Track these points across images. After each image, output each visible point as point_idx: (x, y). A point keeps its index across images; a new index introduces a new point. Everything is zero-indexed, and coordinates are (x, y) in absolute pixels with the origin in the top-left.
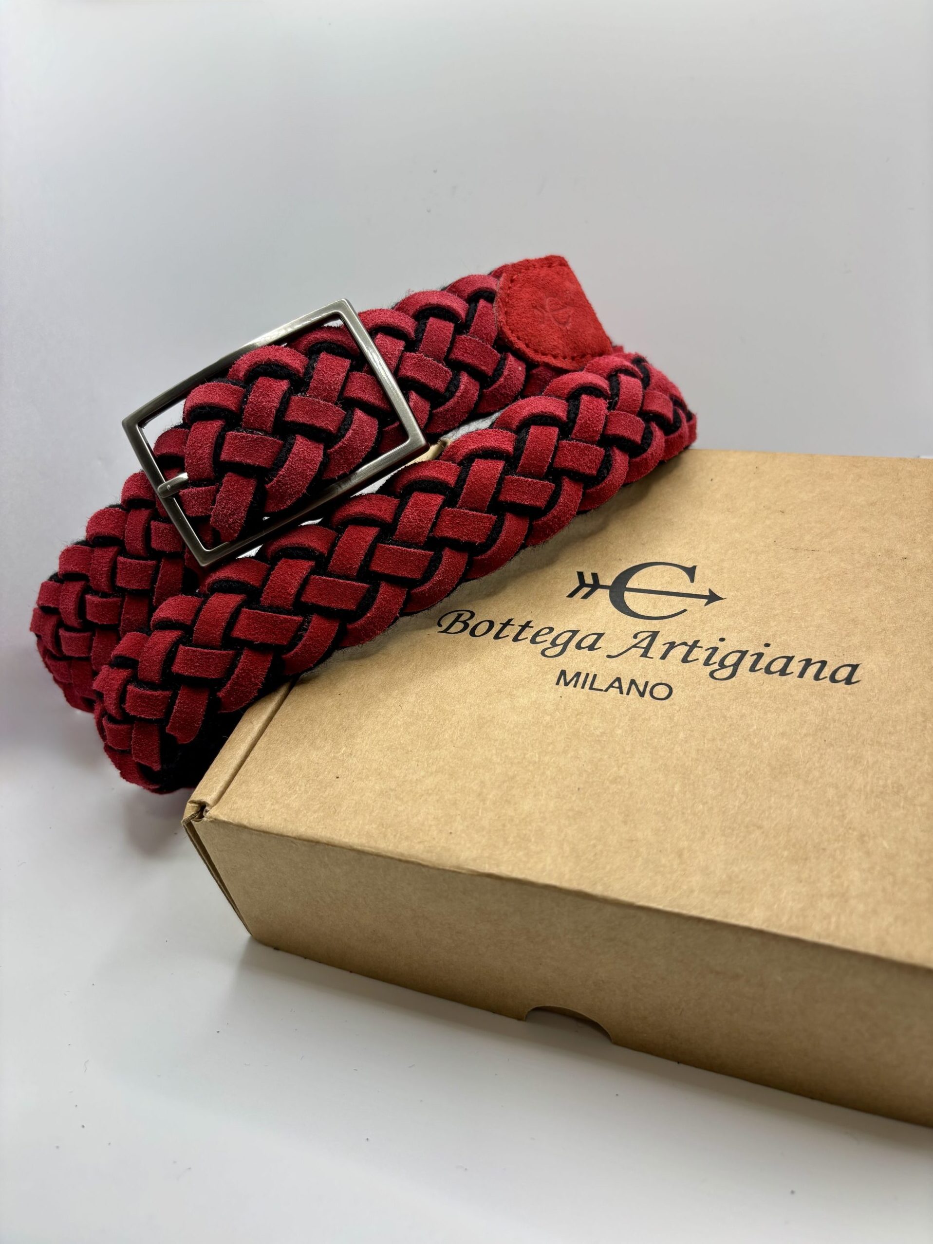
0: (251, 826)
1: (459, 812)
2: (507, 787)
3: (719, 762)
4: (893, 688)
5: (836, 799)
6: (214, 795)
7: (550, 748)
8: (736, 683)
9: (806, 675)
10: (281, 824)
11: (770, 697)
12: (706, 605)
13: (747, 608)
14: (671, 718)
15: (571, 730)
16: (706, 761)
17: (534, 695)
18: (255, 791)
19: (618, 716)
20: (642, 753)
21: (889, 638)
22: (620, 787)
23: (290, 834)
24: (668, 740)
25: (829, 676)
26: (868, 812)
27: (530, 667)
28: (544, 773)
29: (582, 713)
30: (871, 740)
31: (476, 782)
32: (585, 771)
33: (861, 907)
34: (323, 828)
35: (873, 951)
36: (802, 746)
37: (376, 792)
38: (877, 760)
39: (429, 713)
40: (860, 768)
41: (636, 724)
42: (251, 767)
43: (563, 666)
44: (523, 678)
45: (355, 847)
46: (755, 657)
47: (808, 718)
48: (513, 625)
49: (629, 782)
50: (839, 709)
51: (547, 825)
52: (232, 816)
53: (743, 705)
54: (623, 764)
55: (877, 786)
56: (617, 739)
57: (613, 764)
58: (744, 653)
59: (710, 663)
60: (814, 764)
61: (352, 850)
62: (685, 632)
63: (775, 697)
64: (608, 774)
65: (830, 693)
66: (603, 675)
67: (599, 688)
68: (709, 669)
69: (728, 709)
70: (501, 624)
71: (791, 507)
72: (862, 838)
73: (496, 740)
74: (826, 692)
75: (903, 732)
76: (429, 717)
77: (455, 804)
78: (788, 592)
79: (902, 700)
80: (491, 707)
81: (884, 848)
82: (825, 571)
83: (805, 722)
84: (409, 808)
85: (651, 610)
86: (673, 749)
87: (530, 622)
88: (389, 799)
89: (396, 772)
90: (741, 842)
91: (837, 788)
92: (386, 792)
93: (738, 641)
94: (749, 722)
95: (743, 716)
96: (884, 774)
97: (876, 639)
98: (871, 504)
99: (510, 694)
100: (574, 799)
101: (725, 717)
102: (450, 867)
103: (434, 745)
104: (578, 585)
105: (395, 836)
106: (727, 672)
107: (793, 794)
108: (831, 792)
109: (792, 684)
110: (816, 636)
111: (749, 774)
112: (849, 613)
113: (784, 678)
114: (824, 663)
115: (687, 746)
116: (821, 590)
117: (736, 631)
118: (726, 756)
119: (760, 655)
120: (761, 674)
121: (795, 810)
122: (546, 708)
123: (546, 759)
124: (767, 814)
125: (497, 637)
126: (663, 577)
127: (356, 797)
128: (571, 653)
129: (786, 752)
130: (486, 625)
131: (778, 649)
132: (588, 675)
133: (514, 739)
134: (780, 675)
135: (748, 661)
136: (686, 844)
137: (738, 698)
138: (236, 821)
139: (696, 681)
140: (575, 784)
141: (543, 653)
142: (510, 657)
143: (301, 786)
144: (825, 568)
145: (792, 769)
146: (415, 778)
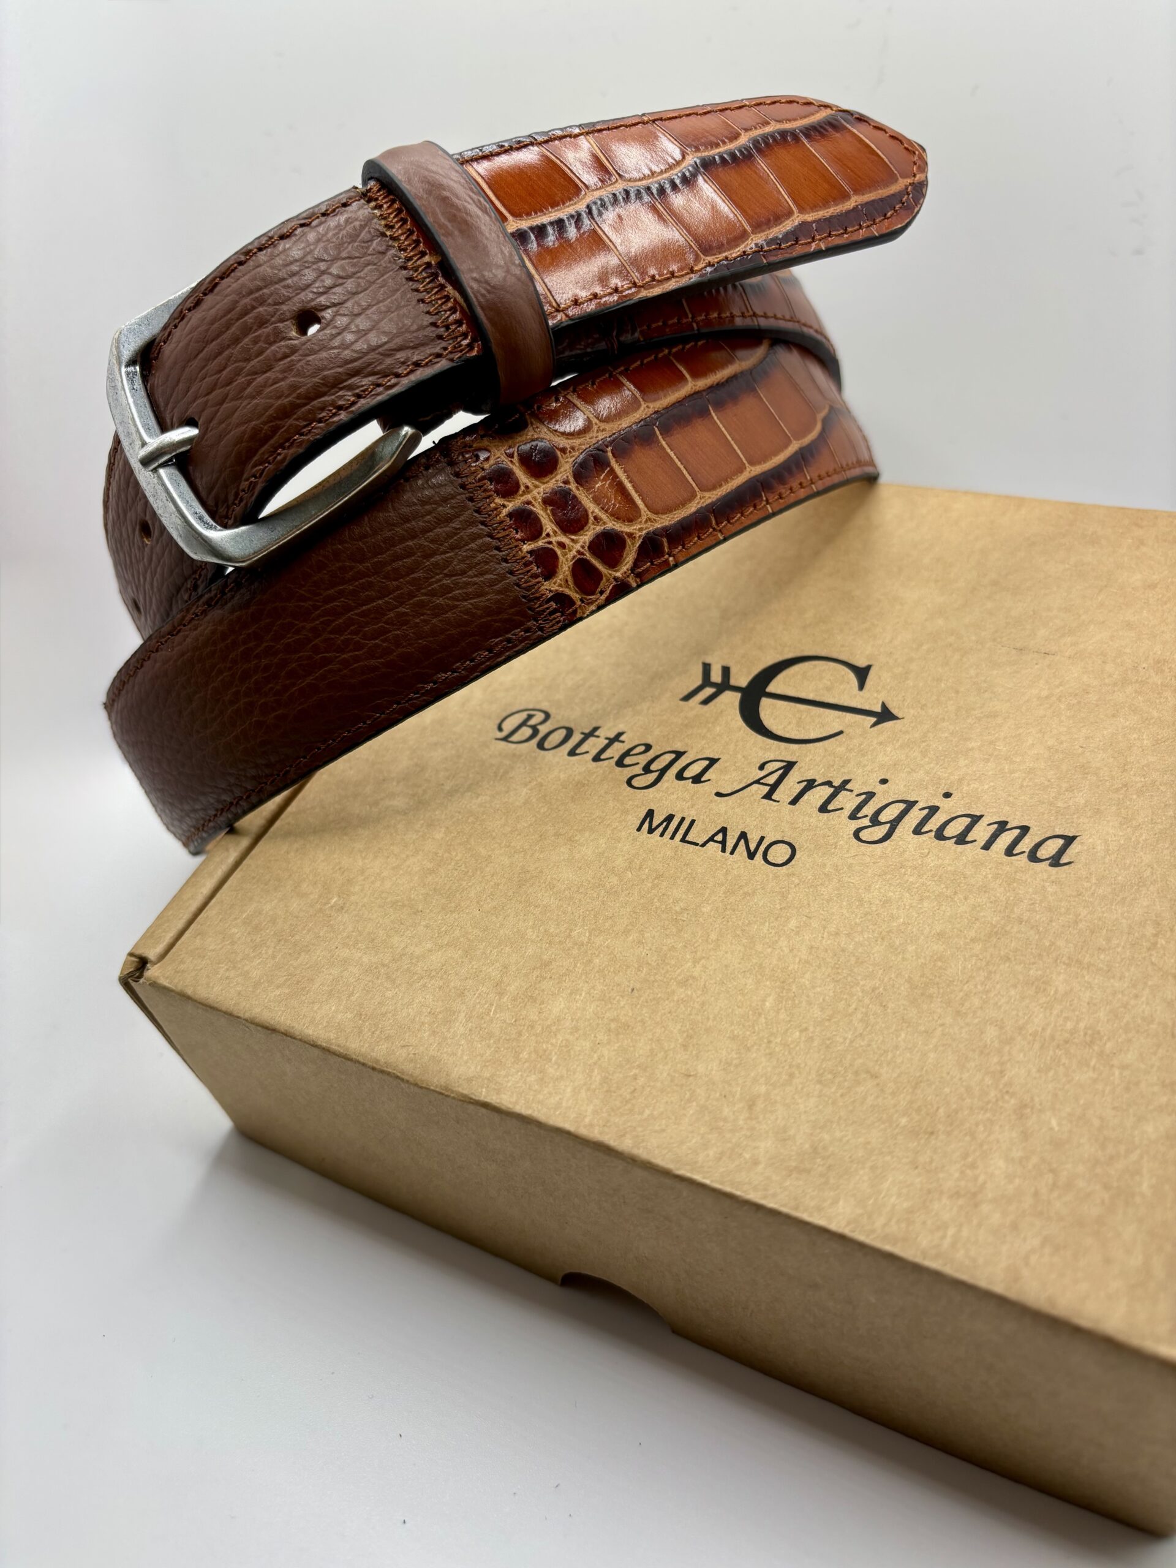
0: (196, 997)
1: (464, 1007)
2: (537, 977)
3: (838, 968)
4: (1120, 878)
5: (996, 1044)
6: (160, 948)
7: (607, 924)
8: (889, 849)
9: (994, 847)
10: (232, 999)
11: (933, 876)
12: (874, 725)
13: (930, 735)
14: (784, 896)
15: (641, 901)
16: (819, 966)
17: (602, 843)
18: (212, 947)
19: (711, 885)
20: (731, 944)
21: (1130, 800)
22: (689, 993)
23: (241, 1015)
24: (773, 928)
25: (1027, 850)
26: (1039, 1071)
27: (607, 801)
28: (590, 961)
29: (662, 876)
30: (1069, 958)
31: (498, 965)
32: (648, 963)
33: (996, 1218)
34: (283, 1011)
35: (999, 1288)
36: (964, 956)
37: (361, 965)
38: (1071, 990)
39: (458, 858)
40: (1043, 1000)
41: (732, 899)
42: (214, 912)
43: (652, 804)
44: (594, 817)
45: (319, 1043)
46: (926, 812)
47: (982, 914)
48: (598, 737)
49: (705, 985)
50: (1033, 904)
51: (577, 1039)
52: (176, 981)
53: (891, 885)
54: (700, 960)
55: (1062, 1030)
56: (701, 920)
57: (688, 956)
58: (910, 805)
59: (859, 815)
60: (976, 986)
61: (315, 1045)
62: (833, 766)
63: (940, 877)
64: (679, 971)
65: (1024, 879)
66: (703, 821)
67: (694, 841)
68: (855, 825)
69: (868, 889)
70: (582, 733)
71: (1029, 584)
72: (1022, 1111)
73: (537, 906)
74: (1018, 876)
75: (1119, 949)
76: (457, 864)
77: (462, 995)
78: (994, 717)
79: (1128, 899)
80: (541, 856)
81: (1051, 1129)
82: (1058, 687)
83: (977, 919)
84: (401, 995)
85: (792, 729)
86: (777, 942)
87: (623, 733)
88: (378, 978)
89: (395, 940)
90: (842, 1096)
92: (376, 968)
93: (905, 786)
94: (895, 912)
95: (886, 902)
96: (1077, 1013)
97: (1110, 799)
98: (1149, 586)
99: (571, 840)
100: (622, 1004)
101: (861, 900)
102: (437, 1086)
103: (453, 905)
104: (699, 682)
105: (373, 1033)
106: (880, 832)
107: (935, 1029)
108: (991, 1032)
109: (970, 858)
110: (1022, 786)
111: (877, 992)
112: (1079, 755)
113: (960, 848)
114: (1025, 830)
115: (798, 939)
116: (1045, 716)
117: (907, 769)
118: (848, 961)
119: (933, 810)
120: (928, 840)
121: (932, 1055)
122: (615, 864)
123: (598, 941)
124: (889, 1057)
125: (572, 753)
126: (822, 679)
127: (335, 972)
128: (667, 785)
129: (939, 964)
130: (562, 733)
131: (962, 802)
132: (683, 819)
133: (562, 906)
134: (957, 843)
135: (915, 816)
136: (763, 1089)
137: (885, 873)
138: (179, 988)
139: (831, 842)
140: (629, 981)
141: (629, 782)
142: (583, 785)
143: (268, 947)
144: (1057, 682)
145: (941, 991)
146: (418, 951)
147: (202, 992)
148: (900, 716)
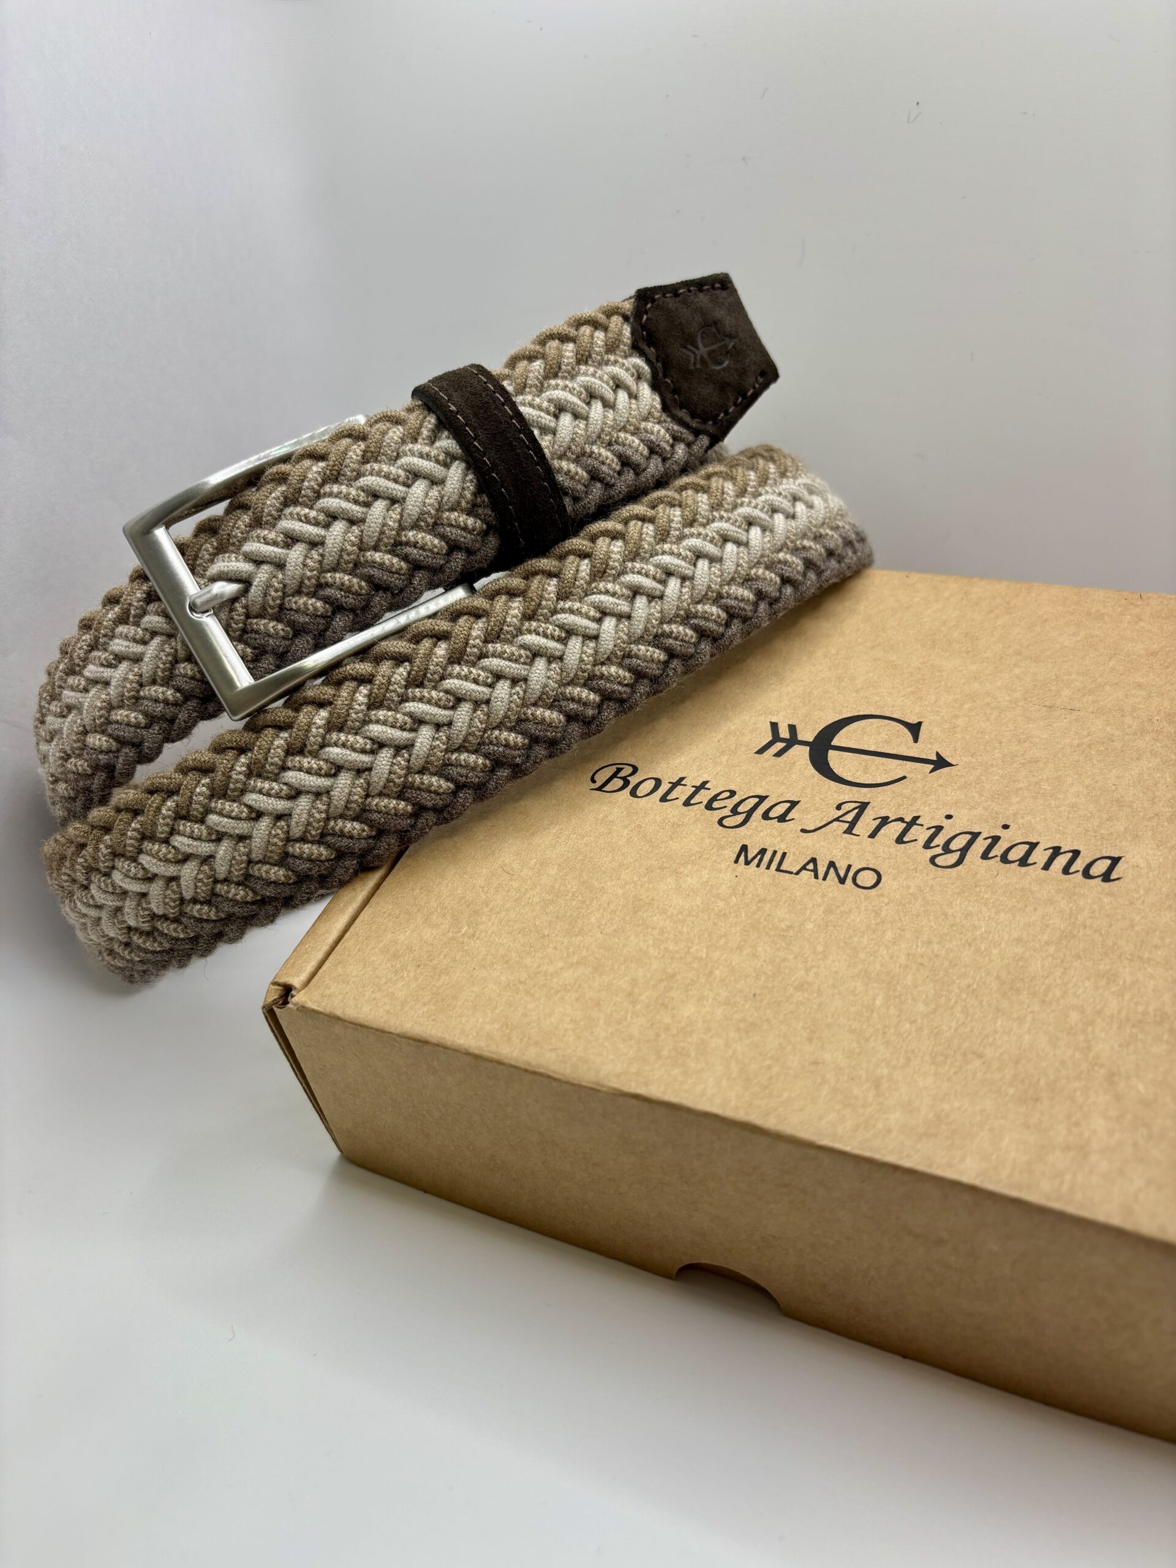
0: (346, 1017)
1: (602, 1015)
2: (665, 987)
3: (934, 971)
4: (1164, 889)
5: (1080, 1026)
6: (304, 976)
7: (722, 942)
8: (963, 872)
9: (1052, 867)
10: (381, 1017)
11: (1004, 892)
12: (932, 771)
13: (983, 778)
14: (877, 913)
15: (749, 921)
16: (918, 970)
17: (705, 874)
18: (354, 974)
19: (810, 906)
20: (837, 954)
21: (1163, 826)
22: (806, 995)
23: (393, 1031)
24: (872, 939)
25: (1081, 870)
26: (1120, 1046)
27: (703, 839)
28: (711, 973)
29: (764, 900)
30: (1131, 955)
31: (627, 978)
32: (764, 973)
33: (1104, 1165)
34: (433, 1026)
35: (1116, 1221)
36: (1042, 956)
37: (500, 983)
38: (1137, 980)
39: (574, 890)
40: (1114, 989)
41: (832, 917)
42: (351, 944)
43: (744, 840)
44: (694, 852)
45: (472, 1050)
46: (990, 840)
48: (685, 785)
49: (819, 989)
50: (1092, 913)
51: (711, 1037)
52: (324, 1004)
53: (969, 901)
54: (812, 967)
55: (1135, 1012)
56: (806, 935)
58: (975, 836)
59: (932, 845)
60: (1055, 980)
61: (468, 1054)
62: (902, 805)
63: (1011, 893)
64: (793, 979)
65: (1082, 892)
66: (794, 853)
67: (789, 869)
68: (930, 853)
69: (950, 905)
70: (670, 783)
71: (1048, 653)
72: (1111, 1078)
73: (654, 928)
74: (1077, 890)
76: (573, 894)
77: (598, 1004)
78: (1036, 762)
80: (651, 886)
81: (1138, 1092)
82: (1086, 737)
83: (1047, 926)
84: (541, 1007)
85: (859, 775)
86: (877, 951)
87: (707, 782)
88: (517, 993)
89: (528, 961)
90: (955, 1073)
91: (1083, 1012)
92: (514, 985)
93: (968, 820)
94: (976, 923)
95: (968, 915)
96: (1145, 998)
97: (1146, 826)
98: (1152, 654)
99: (676, 872)
100: (747, 1007)
101: (946, 915)
102: (587, 1082)
103: (577, 930)
104: (769, 738)
105: (521, 1040)
106: (953, 858)
107: (1025, 1017)
108: (1074, 1016)
109: (1034, 877)
110: (1068, 818)
111: (971, 988)
112: (1113, 792)
113: (1024, 869)
114: (1076, 853)
115: (895, 948)
116: (1079, 761)
117: (967, 806)
118: (943, 964)
119: (996, 839)
120: (995, 864)
121: (1027, 1037)
122: (719, 891)
123: (716, 955)
124: (991, 1040)
125: (664, 799)
126: (879, 733)
128: (755, 824)
129: (1021, 963)
130: (650, 784)
131: (1019, 832)
132: (775, 852)
133: (676, 928)
134: (1019, 865)
135: (980, 846)
136: (885, 1071)
137: (963, 892)
138: (328, 1010)
139: (911, 868)
140: (750, 988)
141: (720, 822)
142: (679, 826)
143: (409, 971)
144: (1085, 733)
145: (1027, 985)
146: (551, 969)
147: (351, 1012)
148: (954, 763)
